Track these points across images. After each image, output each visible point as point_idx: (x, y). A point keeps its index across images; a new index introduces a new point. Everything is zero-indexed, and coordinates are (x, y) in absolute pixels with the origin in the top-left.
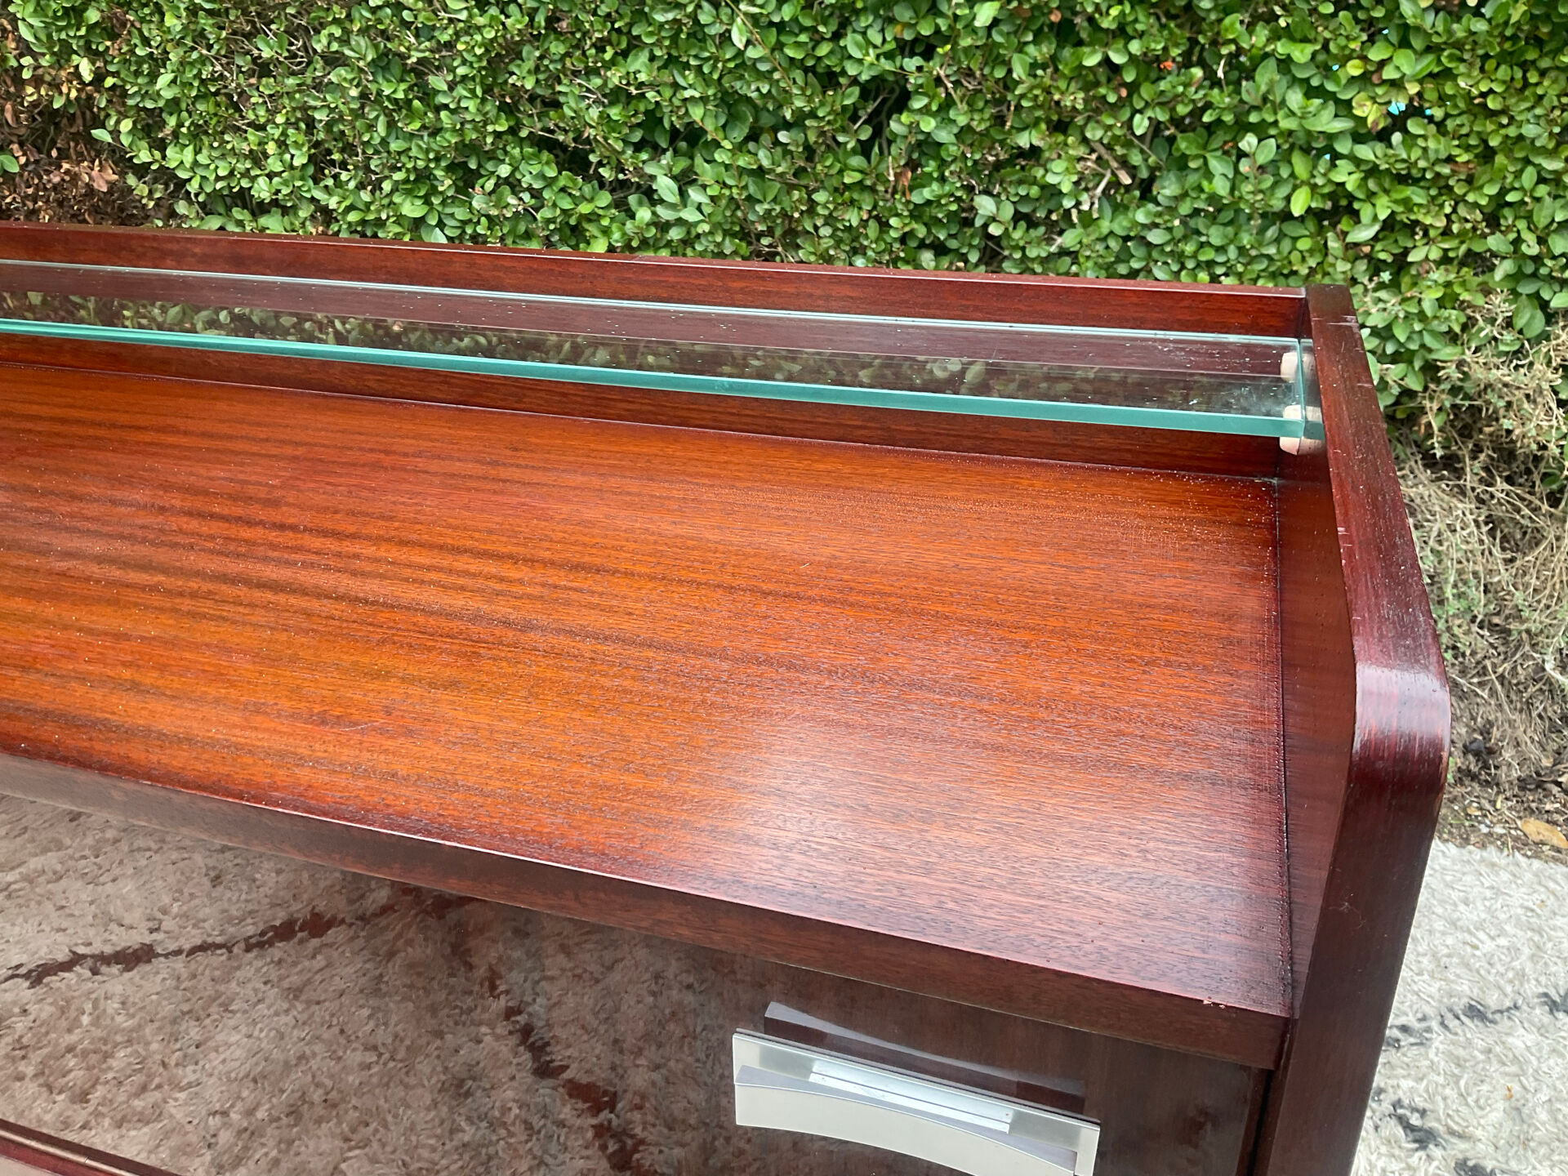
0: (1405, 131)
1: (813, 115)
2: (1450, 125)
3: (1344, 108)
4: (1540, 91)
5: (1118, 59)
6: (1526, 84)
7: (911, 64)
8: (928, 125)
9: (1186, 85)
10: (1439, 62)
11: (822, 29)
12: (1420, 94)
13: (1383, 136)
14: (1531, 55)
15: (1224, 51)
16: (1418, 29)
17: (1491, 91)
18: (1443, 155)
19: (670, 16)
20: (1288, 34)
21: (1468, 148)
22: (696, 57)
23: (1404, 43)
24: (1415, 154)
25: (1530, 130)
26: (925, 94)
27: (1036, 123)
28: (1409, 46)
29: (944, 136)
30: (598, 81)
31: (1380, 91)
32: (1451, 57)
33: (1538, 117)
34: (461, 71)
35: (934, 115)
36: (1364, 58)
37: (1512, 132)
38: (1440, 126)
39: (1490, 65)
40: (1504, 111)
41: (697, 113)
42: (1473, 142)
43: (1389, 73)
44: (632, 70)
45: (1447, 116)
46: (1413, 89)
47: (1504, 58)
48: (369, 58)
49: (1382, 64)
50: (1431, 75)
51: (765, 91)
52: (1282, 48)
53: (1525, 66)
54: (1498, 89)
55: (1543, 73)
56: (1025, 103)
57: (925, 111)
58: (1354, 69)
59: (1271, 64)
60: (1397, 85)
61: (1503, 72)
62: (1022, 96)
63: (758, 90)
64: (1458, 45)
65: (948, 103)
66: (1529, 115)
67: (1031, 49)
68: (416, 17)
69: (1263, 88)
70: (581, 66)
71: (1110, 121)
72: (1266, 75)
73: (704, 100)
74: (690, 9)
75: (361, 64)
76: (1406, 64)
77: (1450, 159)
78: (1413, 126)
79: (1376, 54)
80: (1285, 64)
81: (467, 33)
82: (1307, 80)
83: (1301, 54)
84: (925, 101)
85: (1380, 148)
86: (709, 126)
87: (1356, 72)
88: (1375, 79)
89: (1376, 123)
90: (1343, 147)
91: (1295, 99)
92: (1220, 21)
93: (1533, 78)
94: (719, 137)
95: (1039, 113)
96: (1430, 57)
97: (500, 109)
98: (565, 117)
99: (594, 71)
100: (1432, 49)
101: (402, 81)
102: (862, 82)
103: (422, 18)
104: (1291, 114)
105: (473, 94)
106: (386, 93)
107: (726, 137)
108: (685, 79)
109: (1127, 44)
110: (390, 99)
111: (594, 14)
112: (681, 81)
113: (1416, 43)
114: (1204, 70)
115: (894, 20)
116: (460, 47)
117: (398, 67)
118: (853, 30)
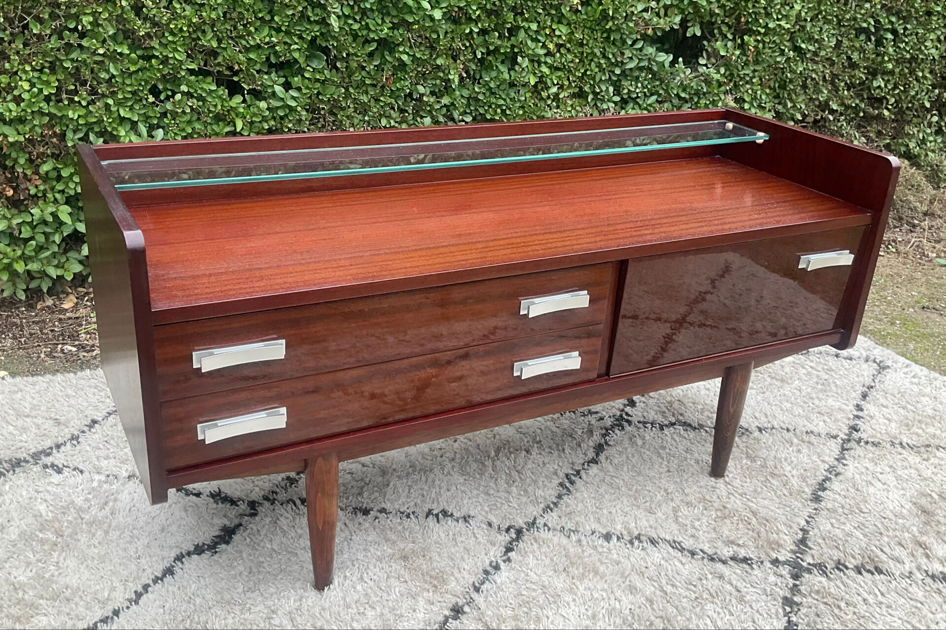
0: (560, 52)
1: (356, 55)
2: (572, 49)
3: (544, 46)
5: (475, 30)
7: (397, 32)
8: (405, 58)
9: (494, 39)
10: (570, 29)
11: (356, 17)
12: (565, 40)
13: (554, 55)
15: (507, 26)
16: (566, 17)
17: (583, 38)
19: (291, 12)
20: (526, 20)
21: (576, 57)
22: (299, 30)
23: (560, 22)
24: (563, 60)
25: (596, 50)
26: (403, 45)
27: (442, 56)
28: (563, 24)
29: (409, 62)
30: (244, 42)
31: (554, 39)
32: (574, 27)
34: (170, 38)
35: (406, 53)
36: (550, 28)
38: (568, 50)
39: (584, 29)
40: (586, 44)
41: (296, 55)
42: (578, 55)
43: (557, 33)
44: (263, 35)
45: (571, 46)
46: (564, 38)
48: (110, 33)
49: (555, 30)
50: (568, 34)
51: (335, 45)
52: (525, 24)
54: (586, 37)
56: (441, 48)
57: (403, 52)
58: (547, 31)
59: (523, 30)
60: (559, 37)
61: (586, 31)
62: (441, 45)
63: (332, 44)
64: (575, 23)
65: (411, 48)
67: (445, 26)
68: (149, 11)
69: (520, 39)
70: (234, 34)
71: (465, 53)
72: (522, 35)
73: (300, 50)
74: (300, 8)
75: (106, 36)
76: (564, 30)
77: (572, 62)
78: (562, 50)
79: (554, 26)
80: (527, 30)
82: (532, 36)
83: (534, 26)
84: (403, 48)
85: (553, 59)
86: (301, 60)
87: (548, 33)
88: (553, 35)
89: (553, 50)
90: (543, 59)
91: (529, 42)
96: (568, 28)
98: (224, 59)
99: (242, 37)
100: (569, 24)
101: (121, 43)
102: (376, 41)
103: (154, 11)
104: (529, 48)
105: (176, 50)
106: (119, 51)
107: (308, 66)
108: (292, 40)
109: (477, 24)
110: (121, 54)
111: (248, 10)
112: (289, 41)
113: (565, 22)
114: (499, 33)
115: (389, 14)
116: (172, 26)
117: (120, 38)
118: (368, 18)
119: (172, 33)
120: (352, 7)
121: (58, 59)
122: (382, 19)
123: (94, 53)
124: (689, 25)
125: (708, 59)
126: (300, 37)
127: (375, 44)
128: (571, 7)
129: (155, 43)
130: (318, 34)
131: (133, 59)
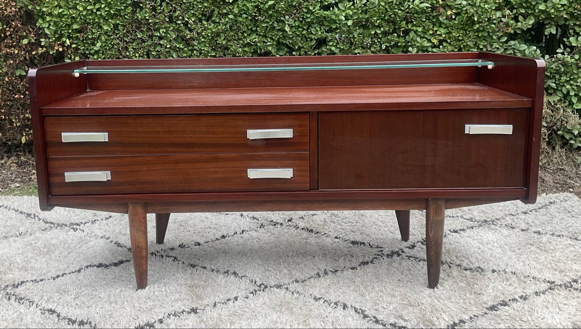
0: (442, 45)
1: (303, 47)
2: (452, 43)
3: (429, 41)
4: (469, 35)
5: (379, 32)
6: (467, 34)
7: (329, 35)
8: (333, 49)
9: (394, 37)
10: (448, 30)
11: (304, 27)
12: (445, 37)
13: (438, 47)
14: (466, 28)
15: (402, 29)
16: (444, 23)
17: (460, 36)
18: (451, 50)
19: (265, 25)
21: (456, 48)
22: (271, 35)
23: (440, 27)
24: (446, 50)
25: (469, 43)
26: (332, 42)
27: (358, 48)
28: (442, 27)
29: (337, 51)
30: (242, 42)
31: (437, 37)
32: (451, 29)
33: (470, 41)
34: (203, 40)
35: (334, 46)
36: (433, 30)
37: (465, 44)
38: (450, 44)
39: (459, 30)
40: (462, 40)
41: (270, 48)
42: (457, 47)
43: (438, 33)
44: (252, 38)
45: (451, 41)
46: (444, 36)
47: (462, 29)
48: (174, 37)
49: (436, 31)
50: (447, 33)
51: (291, 42)
52: (415, 28)
53: (466, 30)
54: (461, 35)
55: (469, 31)
56: (357, 43)
57: (332, 46)
58: (431, 32)
59: (413, 32)
60: (440, 35)
61: (461, 32)
62: (356, 41)
63: (289, 42)
64: (452, 26)
65: (338, 43)
66: (468, 40)
67: (358, 30)
69: (411, 37)
70: (236, 38)
71: (376, 46)
72: (412, 34)
73: (272, 45)
74: (271, 23)
75: (171, 38)
76: (442, 31)
78: (444, 44)
79: (435, 29)
80: (416, 32)
81: (205, 30)
82: (420, 35)
83: (420, 29)
84: (332, 43)
85: (438, 49)
86: (273, 51)
87: (431, 33)
88: (435, 34)
89: (437, 43)
90: (430, 49)
91: (419, 39)
92: (400, 23)
93: (468, 33)
94: (275, 54)
95: (359, 45)
96: (446, 29)
97: (212, 50)
98: (231, 51)
99: (241, 39)
100: (447, 27)
101: (180, 43)
102: (315, 39)
103: (194, 26)
104: (418, 42)
105: (205, 46)
106: (178, 46)
107: (277, 54)
108: (268, 40)
109: (380, 29)
110: (179, 48)
111: (243, 25)
112: (266, 41)
113: (443, 26)
114: (397, 34)
115: (323, 25)
116: (203, 34)
117: (180, 40)
118: (312, 28)
119: (204, 37)
120: (301, 22)
121: (150, 51)
122: (320, 28)
123: (166, 48)
124: (547, 27)
125: (565, 49)
126: (271, 38)
127: (315, 41)
128: (447, 17)
129: (195, 43)
130: (281, 36)
131: (185, 51)
